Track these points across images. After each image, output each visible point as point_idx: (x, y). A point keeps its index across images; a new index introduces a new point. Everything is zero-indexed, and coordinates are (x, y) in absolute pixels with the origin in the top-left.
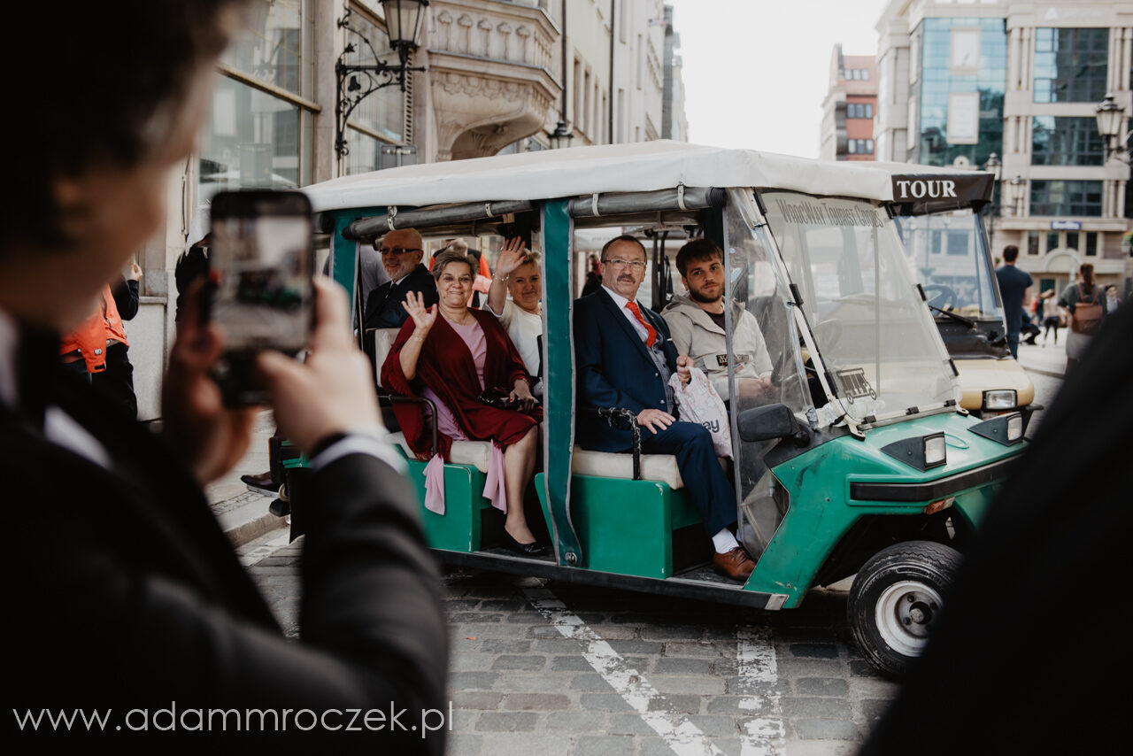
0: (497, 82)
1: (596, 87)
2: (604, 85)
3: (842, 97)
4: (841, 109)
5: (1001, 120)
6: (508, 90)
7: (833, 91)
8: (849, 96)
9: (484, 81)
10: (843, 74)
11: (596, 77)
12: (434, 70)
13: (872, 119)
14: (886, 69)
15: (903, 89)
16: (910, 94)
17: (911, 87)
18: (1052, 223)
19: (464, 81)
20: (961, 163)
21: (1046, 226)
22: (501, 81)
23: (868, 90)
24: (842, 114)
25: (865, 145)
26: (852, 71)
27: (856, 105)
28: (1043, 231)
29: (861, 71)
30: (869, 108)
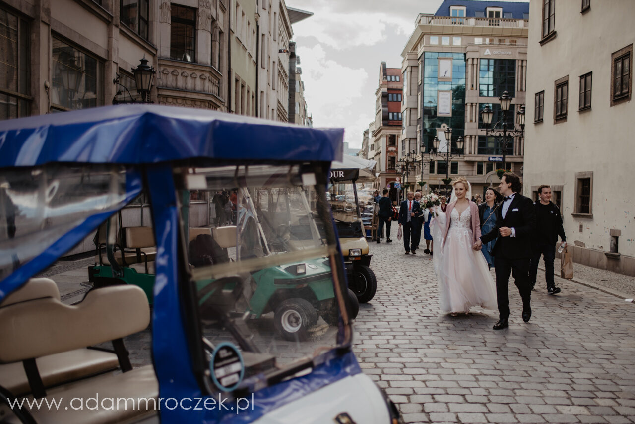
0: (191, 101)
1: (248, 92)
2: (253, 90)
3: (385, 90)
4: (385, 96)
5: (463, 105)
6: (196, 105)
7: (381, 86)
8: (389, 90)
9: (184, 101)
10: (387, 78)
11: (248, 86)
12: (159, 96)
13: (401, 102)
14: (406, 77)
15: (415, 87)
16: (418, 90)
17: (419, 86)
18: (489, 158)
19: (175, 101)
20: (444, 127)
21: (486, 159)
22: (192, 101)
23: (398, 86)
24: (386, 99)
25: (398, 115)
26: (391, 76)
27: (393, 94)
28: (485, 162)
29: (395, 77)
30: (399, 96)
